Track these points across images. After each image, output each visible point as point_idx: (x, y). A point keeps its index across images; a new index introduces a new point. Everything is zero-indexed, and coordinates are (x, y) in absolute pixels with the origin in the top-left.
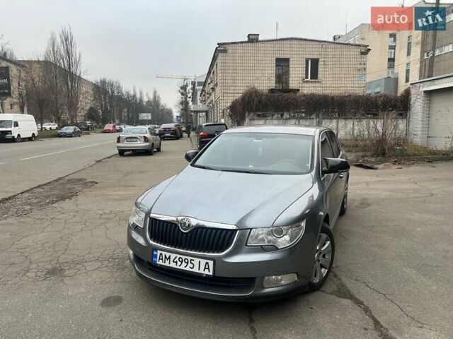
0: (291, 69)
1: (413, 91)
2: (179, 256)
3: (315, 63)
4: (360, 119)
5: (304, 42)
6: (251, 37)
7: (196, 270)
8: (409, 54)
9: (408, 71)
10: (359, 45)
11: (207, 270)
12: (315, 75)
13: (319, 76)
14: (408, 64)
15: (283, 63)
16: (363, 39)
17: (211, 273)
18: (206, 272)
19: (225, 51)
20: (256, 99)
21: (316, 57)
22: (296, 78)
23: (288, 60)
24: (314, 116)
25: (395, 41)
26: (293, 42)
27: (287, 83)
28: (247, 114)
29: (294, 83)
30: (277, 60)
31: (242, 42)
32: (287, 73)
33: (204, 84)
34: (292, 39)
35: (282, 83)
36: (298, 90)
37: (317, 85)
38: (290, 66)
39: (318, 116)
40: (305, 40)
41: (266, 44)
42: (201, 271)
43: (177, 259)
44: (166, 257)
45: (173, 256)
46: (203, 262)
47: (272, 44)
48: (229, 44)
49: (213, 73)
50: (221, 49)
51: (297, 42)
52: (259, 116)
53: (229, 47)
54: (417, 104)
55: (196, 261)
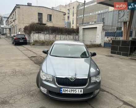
0: (43, 17)
1: (80, 28)
2: (71, 89)
3: (50, 16)
4: (67, 35)
5: (47, 9)
6: (29, 4)
7: (77, 93)
8: (73, 16)
9: (73, 21)
10: (63, 12)
11: (81, 92)
12: (50, 20)
13: (52, 20)
14: (73, 19)
15: (40, 15)
16: (61, 9)
17: (82, 93)
18: (81, 93)
19: (19, 8)
20: (35, 27)
21: (51, 14)
22: (45, 20)
23: (42, 14)
24: (54, 34)
25: (69, 11)
26: (43, 8)
27: (42, 22)
28: (32, 32)
29: (44, 22)
30: (38, 13)
31: (25, 5)
32: (42, 18)
33: (8, 18)
34: (43, 7)
35: (40, 21)
36: (46, 24)
37: (52, 23)
38: (43, 16)
39: (55, 34)
40: (47, 8)
41: (35, 8)
42: (79, 93)
43: (70, 90)
44: (66, 90)
45: (69, 90)
46: (80, 90)
47: (37, 8)
48: (20, 5)
49: (13, 15)
50: (17, 6)
51: (45, 8)
52: (36, 32)
53: (20, 6)
54: (81, 32)
55: (77, 90)
